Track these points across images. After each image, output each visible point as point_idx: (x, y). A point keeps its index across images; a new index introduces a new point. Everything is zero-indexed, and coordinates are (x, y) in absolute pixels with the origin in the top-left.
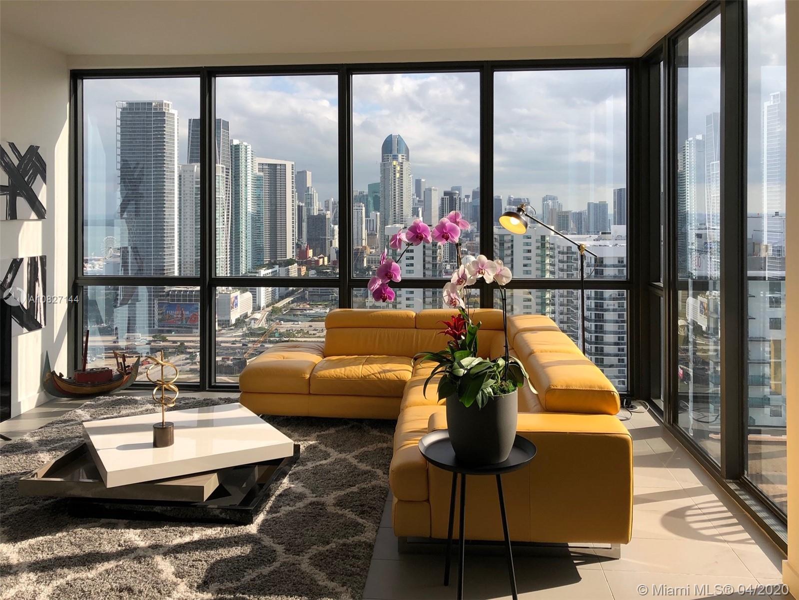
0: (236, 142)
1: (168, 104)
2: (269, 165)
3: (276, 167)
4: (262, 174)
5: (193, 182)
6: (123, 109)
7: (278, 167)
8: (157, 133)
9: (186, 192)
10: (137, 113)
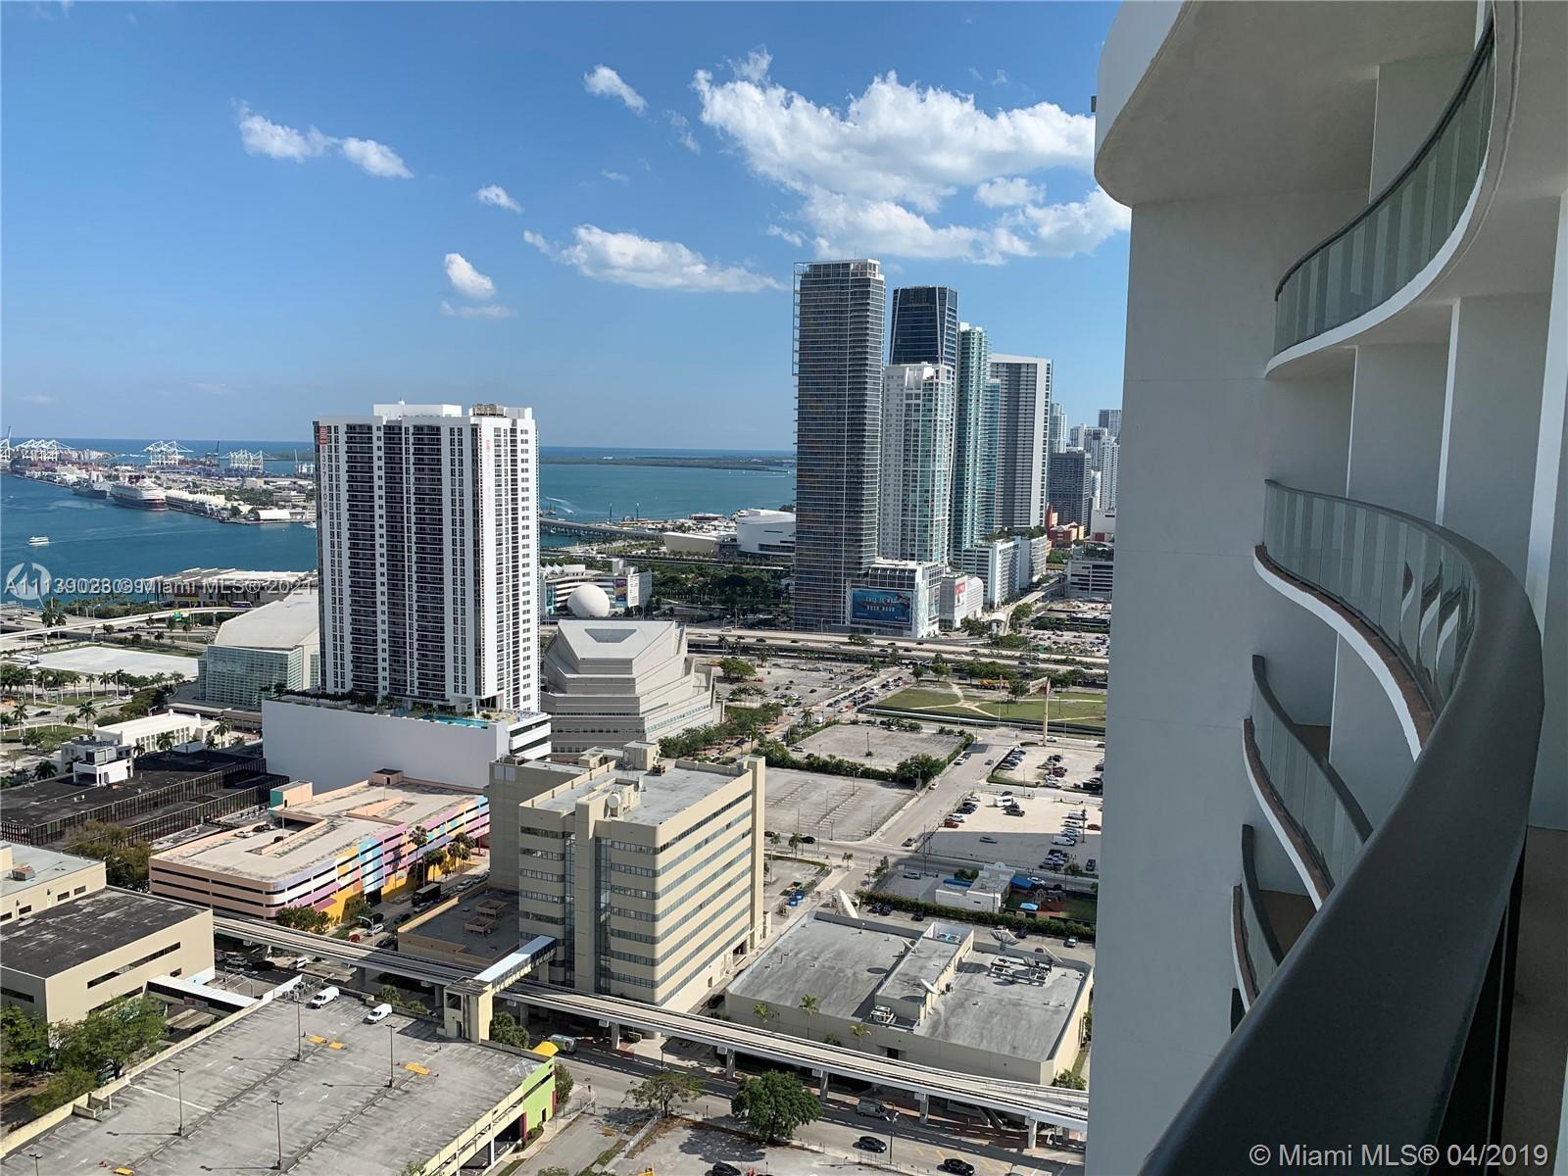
0: (964, 327)
1: (875, 265)
2: (1009, 365)
3: (1020, 369)
4: (997, 381)
5: (902, 395)
6: (805, 276)
7: (1024, 370)
8: (856, 314)
9: (890, 412)
10: (827, 282)
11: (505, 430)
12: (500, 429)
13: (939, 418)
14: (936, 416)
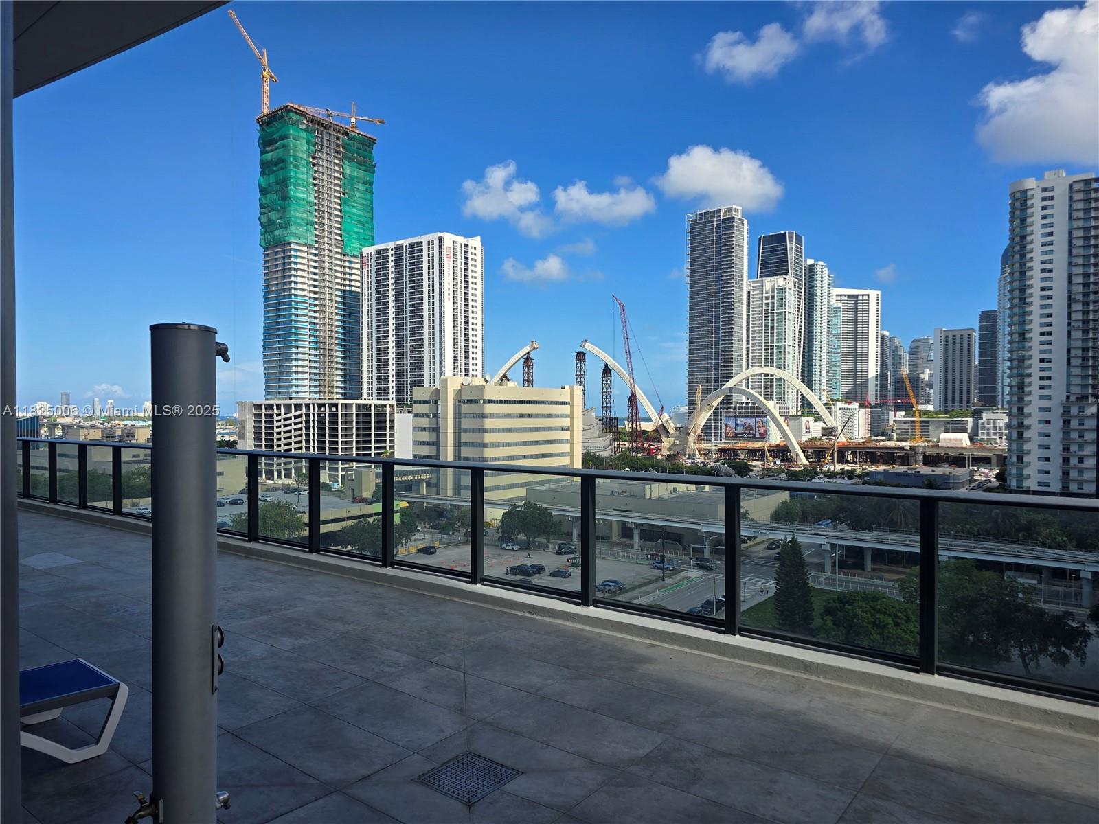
0: (810, 262)
1: (738, 210)
2: (849, 296)
3: (857, 298)
4: (840, 304)
5: (762, 298)
6: (693, 220)
7: (860, 298)
10: (706, 222)
11: (461, 244)
12: (456, 242)
13: (787, 311)
14: (785, 309)
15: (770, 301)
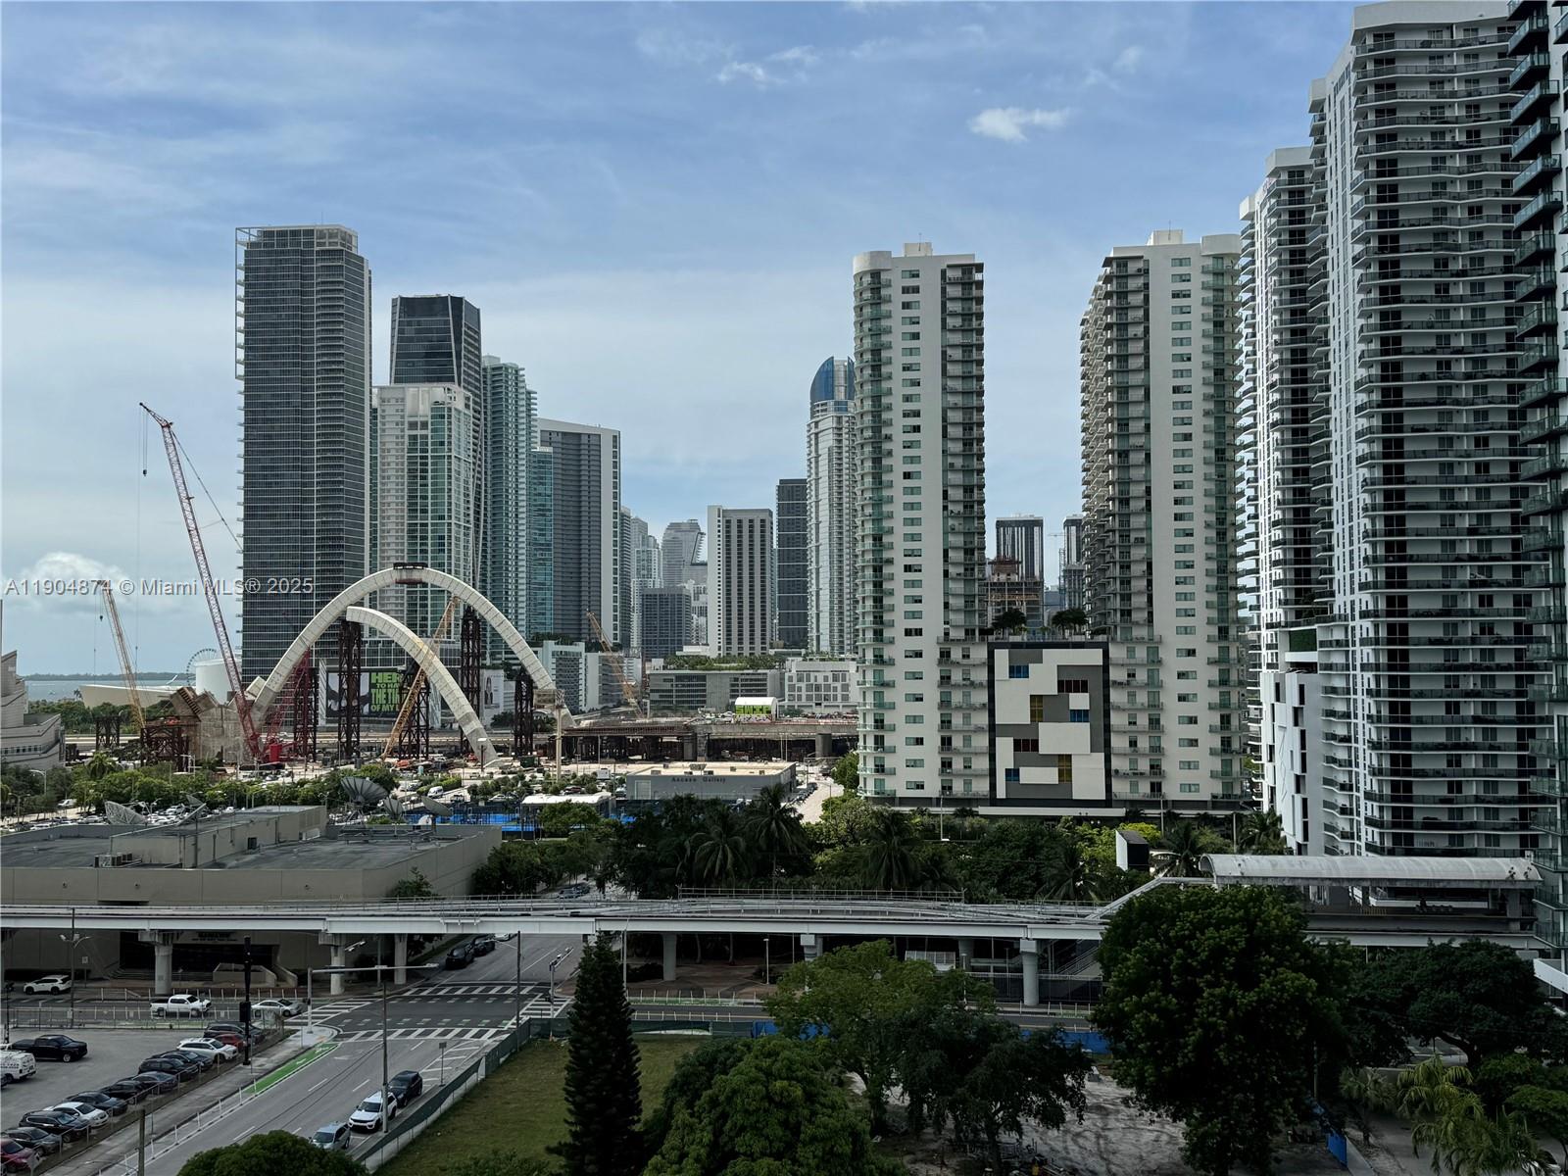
2: (565, 434)
3: (579, 438)
4: (548, 450)
5: (404, 424)
6: (251, 245)
7: (584, 440)
9: (387, 446)
10: (283, 253)
13: (453, 454)
14: (450, 450)
15: (419, 432)
